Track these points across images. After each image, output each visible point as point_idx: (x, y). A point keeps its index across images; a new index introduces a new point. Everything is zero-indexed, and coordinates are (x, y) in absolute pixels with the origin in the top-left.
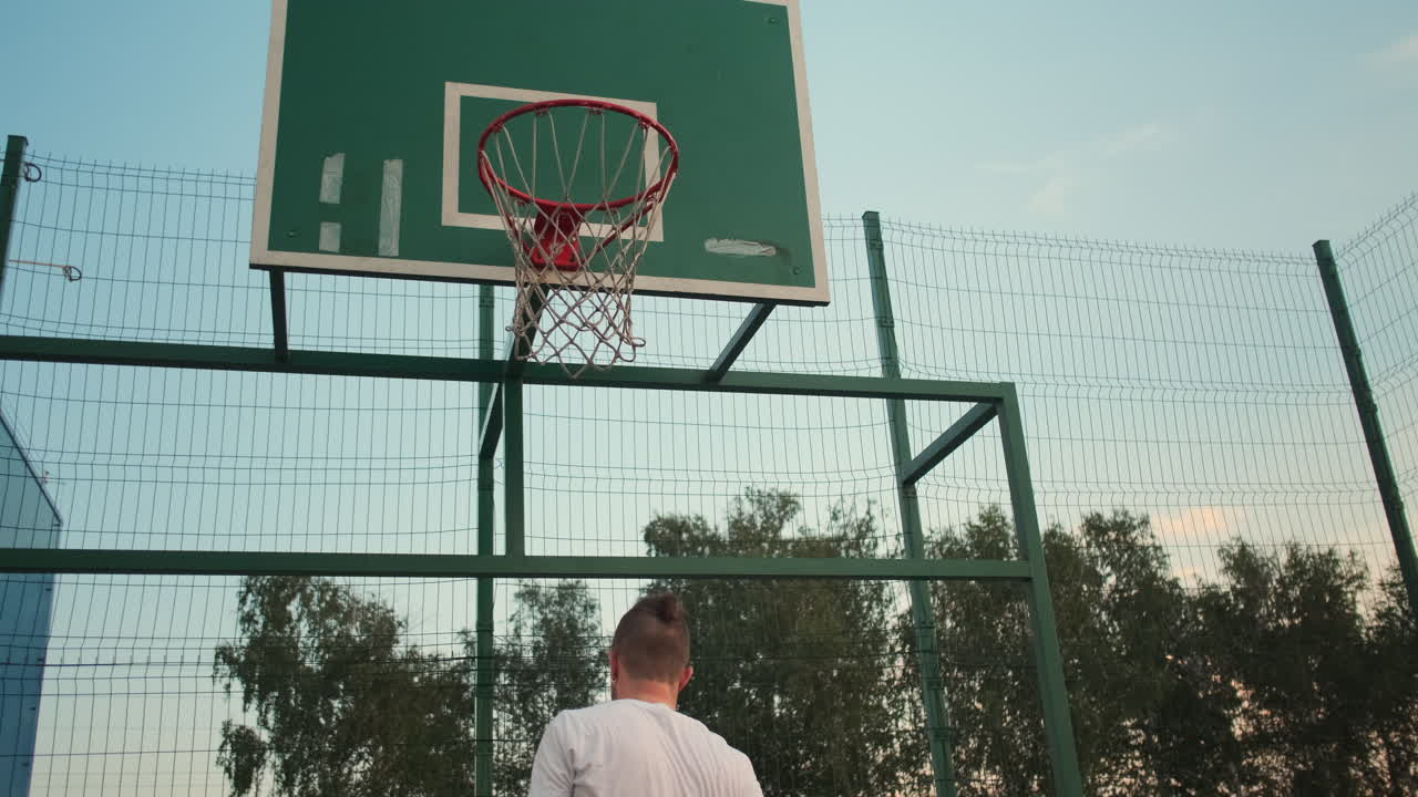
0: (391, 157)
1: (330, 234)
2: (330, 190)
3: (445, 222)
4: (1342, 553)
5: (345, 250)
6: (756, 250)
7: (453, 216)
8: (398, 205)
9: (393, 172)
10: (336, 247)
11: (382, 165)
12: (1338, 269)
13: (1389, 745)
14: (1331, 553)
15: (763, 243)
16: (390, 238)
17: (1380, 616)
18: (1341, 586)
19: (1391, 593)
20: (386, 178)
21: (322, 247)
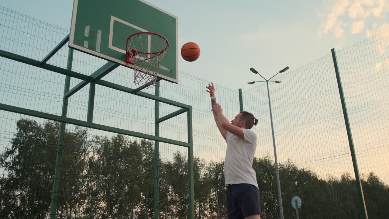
0: (99, 30)
1: (86, 43)
2: (87, 33)
3: (109, 47)
4: (201, 159)
5: (89, 48)
6: (166, 69)
7: (111, 46)
8: (100, 41)
9: (100, 33)
10: (87, 47)
11: (97, 31)
12: (243, 96)
13: (201, 206)
14: (198, 158)
15: (168, 68)
16: (98, 48)
17: (205, 175)
18: (199, 166)
19: (208, 170)
20: (98, 34)
21: (84, 46)
